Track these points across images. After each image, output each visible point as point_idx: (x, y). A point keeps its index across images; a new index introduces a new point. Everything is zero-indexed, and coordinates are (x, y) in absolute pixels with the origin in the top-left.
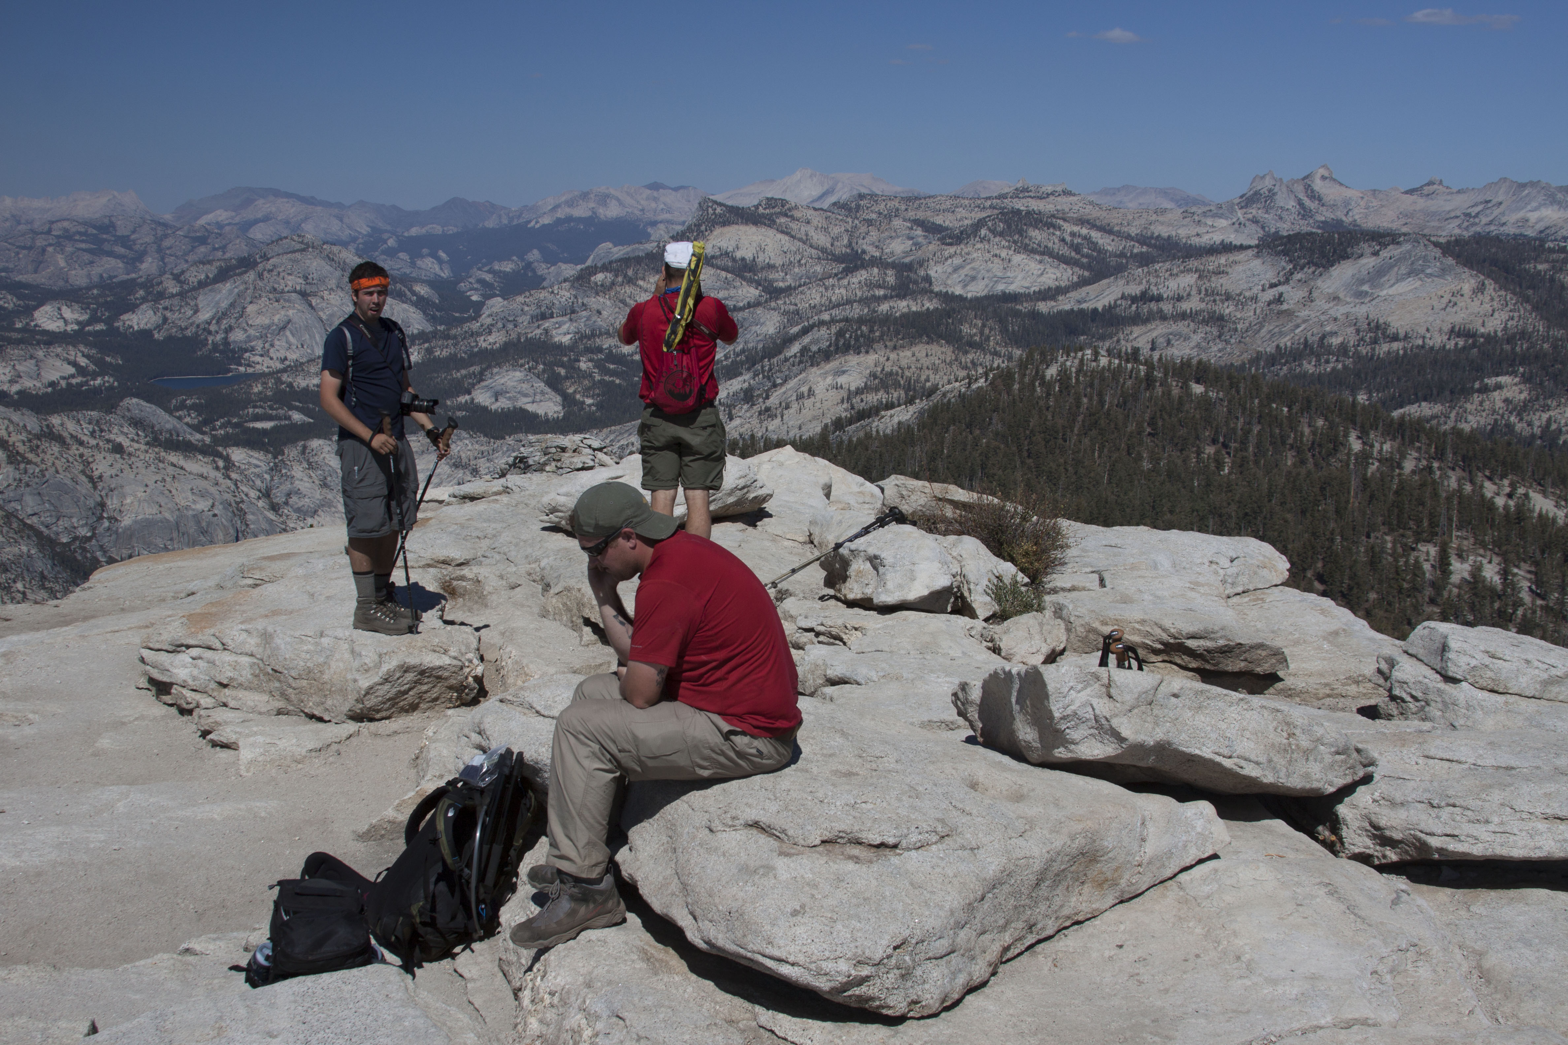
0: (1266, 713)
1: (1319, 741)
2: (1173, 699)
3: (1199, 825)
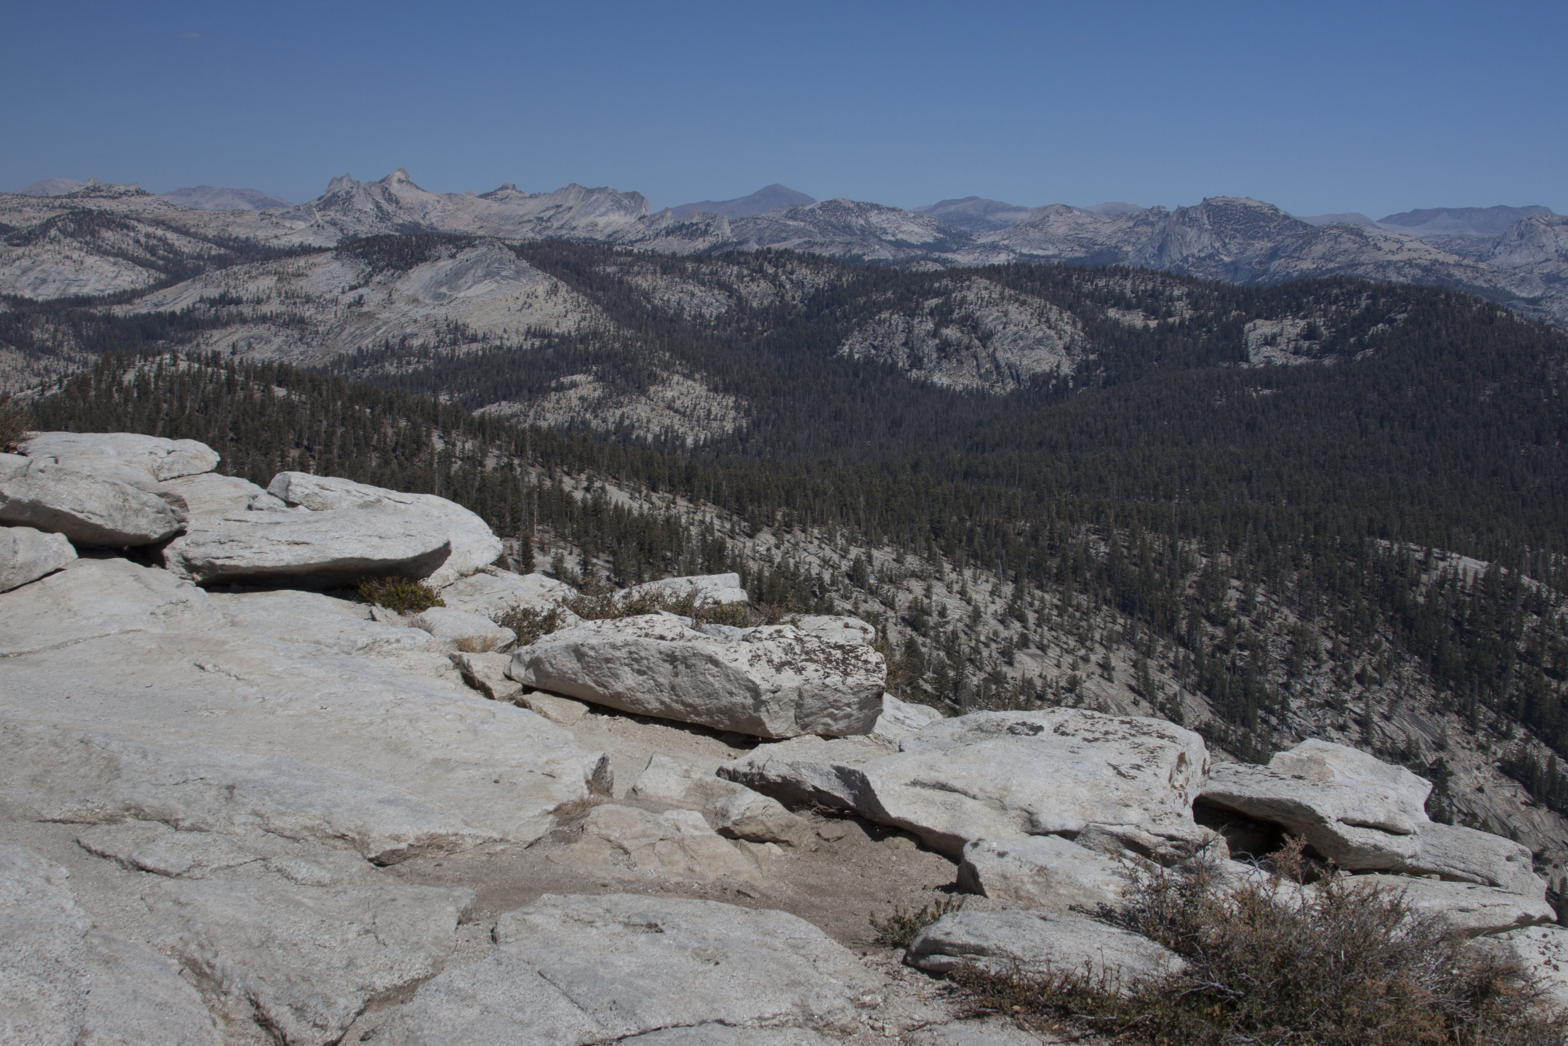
0: (107, 486)
1: (145, 504)
2: (40, 474)
3: (55, 546)
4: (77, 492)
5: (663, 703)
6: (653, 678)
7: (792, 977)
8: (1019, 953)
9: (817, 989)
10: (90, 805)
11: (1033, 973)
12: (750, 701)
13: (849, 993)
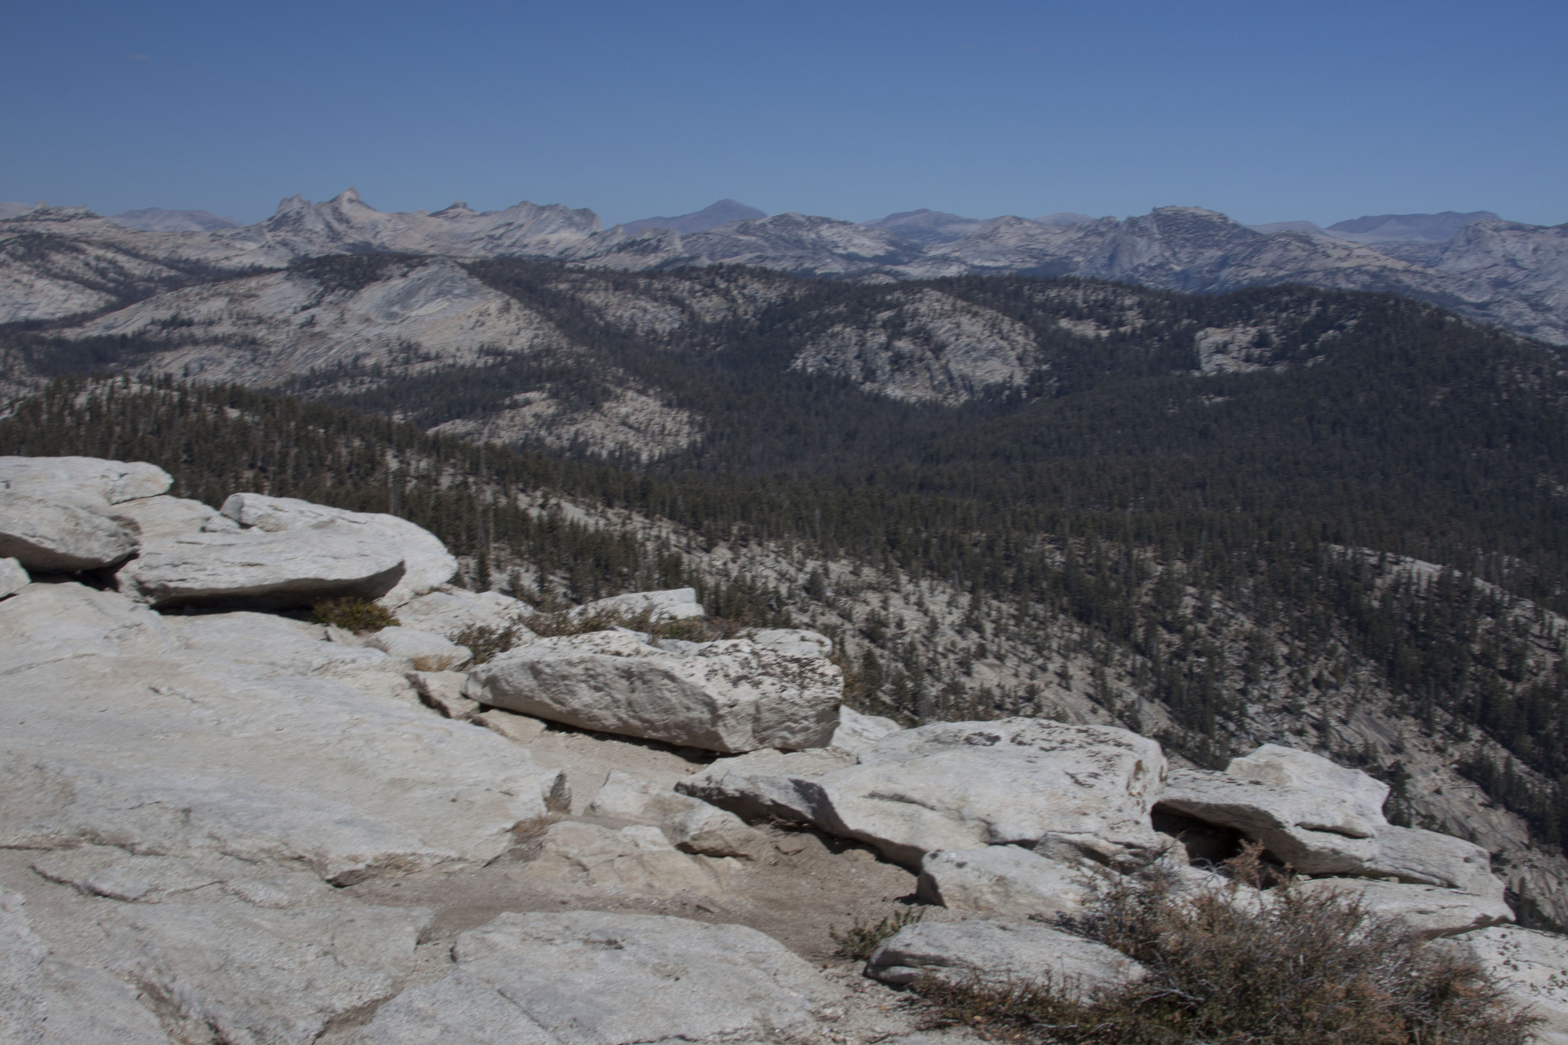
3: (8, 571)
4: (28, 516)
5: (620, 719)
6: (609, 695)
7: (753, 992)
8: (979, 963)
9: (778, 1003)
10: (45, 831)
11: (993, 983)
12: (707, 716)
13: (810, 1006)
